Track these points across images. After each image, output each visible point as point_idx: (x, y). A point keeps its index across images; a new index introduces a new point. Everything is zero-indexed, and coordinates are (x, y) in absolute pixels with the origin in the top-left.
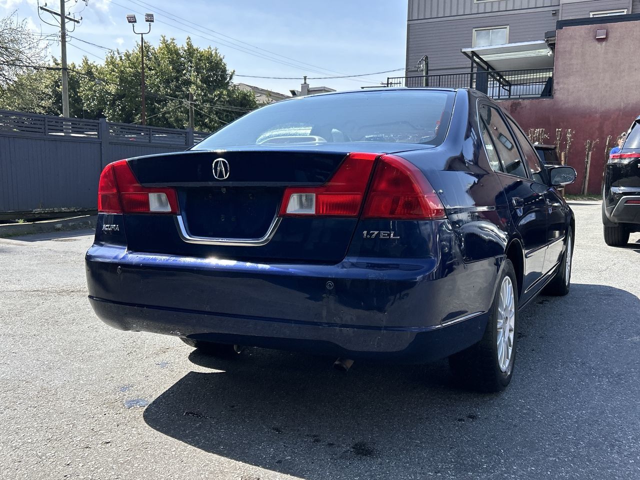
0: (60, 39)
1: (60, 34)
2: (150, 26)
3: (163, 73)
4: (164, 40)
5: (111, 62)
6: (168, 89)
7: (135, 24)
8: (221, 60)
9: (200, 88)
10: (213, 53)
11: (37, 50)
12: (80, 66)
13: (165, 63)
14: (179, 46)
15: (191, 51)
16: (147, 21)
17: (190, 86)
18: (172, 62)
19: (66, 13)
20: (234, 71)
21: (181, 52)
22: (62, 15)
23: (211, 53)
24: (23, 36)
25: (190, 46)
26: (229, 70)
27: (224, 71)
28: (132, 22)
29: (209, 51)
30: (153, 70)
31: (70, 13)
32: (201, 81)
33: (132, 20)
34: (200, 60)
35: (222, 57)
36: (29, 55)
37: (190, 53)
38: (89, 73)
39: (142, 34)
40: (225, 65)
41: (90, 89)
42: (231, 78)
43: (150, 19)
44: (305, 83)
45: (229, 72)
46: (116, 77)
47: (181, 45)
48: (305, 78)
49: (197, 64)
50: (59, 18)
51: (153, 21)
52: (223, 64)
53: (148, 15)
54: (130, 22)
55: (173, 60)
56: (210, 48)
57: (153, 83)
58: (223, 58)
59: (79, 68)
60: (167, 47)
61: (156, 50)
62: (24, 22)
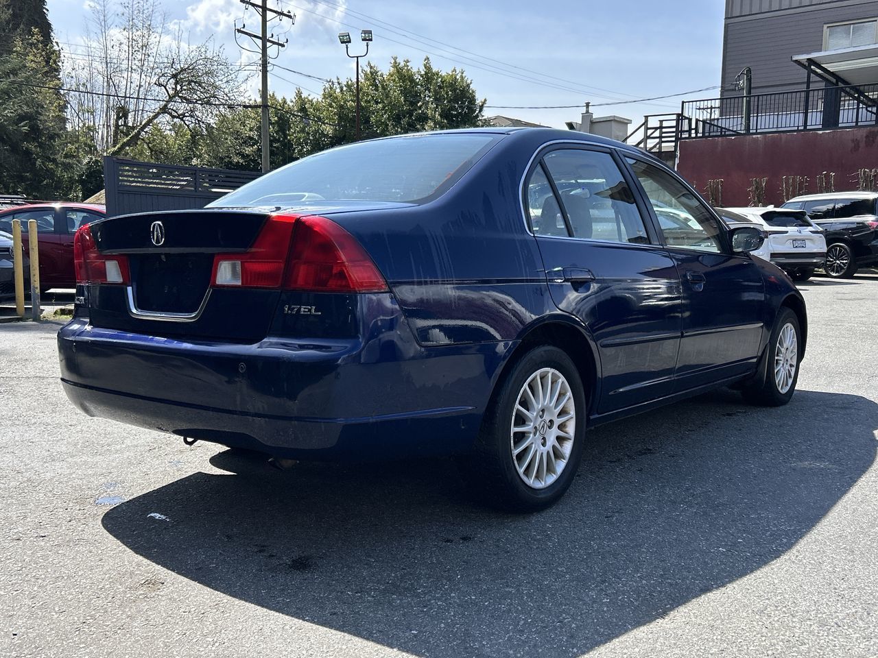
0: (261, 68)
1: (261, 62)
2: (367, 46)
3: (393, 107)
4: (395, 62)
5: (329, 95)
6: (398, 128)
7: (349, 45)
8: (468, 85)
9: (439, 124)
10: (458, 77)
11: (236, 83)
12: (292, 102)
13: (395, 93)
14: (414, 70)
15: (429, 76)
16: (363, 40)
17: (426, 123)
18: (404, 92)
19: (269, 35)
20: (485, 100)
21: (417, 77)
22: (264, 39)
23: (455, 78)
24: (220, 67)
25: (428, 68)
26: (479, 100)
27: (472, 100)
28: (345, 42)
29: (452, 75)
30: (380, 103)
31: (272, 35)
32: (440, 115)
33: (346, 40)
34: (440, 87)
35: (469, 82)
36: (226, 90)
37: (428, 79)
38: (303, 109)
39: (357, 57)
40: (473, 92)
41: (303, 131)
42: (480, 111)
43: (367, 37)
44: (587, 112)
45: (479, 102)
46: (334, 114)
47: (417, 67)
48: (588, 105)
49: (436, 93)
50: (259, 42)
51: (371, 40)
52: (471, 92)
53: (365, 32)
54: (342, 43)
55: (405, 89)
56: (455, 70)
57: (380, 121)
58: (471, 83)
59: (291, 104)
60: (398, 72)
61: (385, 76)
62: (222, 50)
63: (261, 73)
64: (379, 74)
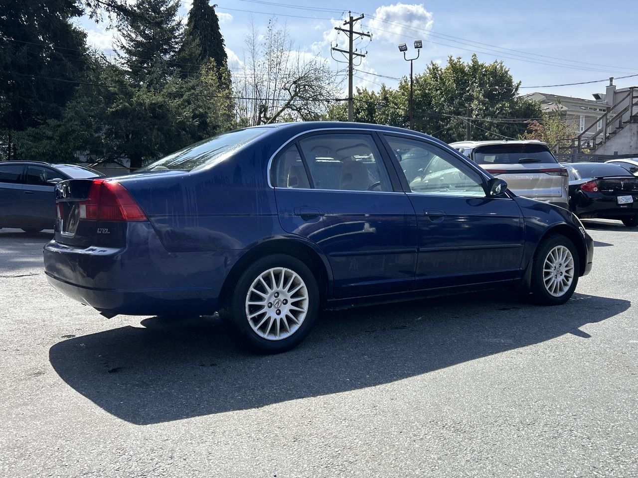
0: (348, 73)
1: (348, 69)
2: (419, 51)
3: (447, 92)
4: (451, 60)
5: (402, 87)
6: (451, 107)
7: (406, 52)
8: (506, 72)
9: (481, 102)
10: (498, 67)
11: (335, 84)
12: (379, 93)
13: (451, 84)
14: (465, 64)
15: (476, 67)
16: (416, 48)
17: (472, 102)
18: (457, 81)
19: (354, 50)
20: (520, 82)
21: (467, 69)
22: (351, 53)
23: (496, 67)
24: (324, 74)
25: (475, 62)
26: (515, 82)
27: (510, 82)
28: (403, 50)
29: (493, 66)
30: (438, 90)
31: (357, 50)
32: (483, 96)
33: (403, 49)
34: (484, 75)
35: (507, 70)
36: (328, 90)
37: (475, 70)
38: (386, 99)
39: (412, 60)
40: (511, 77)
41: (384, 113)
42: (517, 89)
43: (418, 45)
44: (611, 85)
45: (515, 83)
46: (406, 100)
47: (467, 62)
48: (611, 79)
49: (481, 79)
50: (348, 55)
51: (421, 47)
52: (508, 76)
53: (416, 42)
54: (401, 51)
55: (458, 78)
56: (496, 62)
57: (438, 103)
58: (508, 71)
59: (378, 95)
60: (452, 66)
61: (443, 71)
62: (326, 62)
63: (348, 76)
64: (439, 69)
